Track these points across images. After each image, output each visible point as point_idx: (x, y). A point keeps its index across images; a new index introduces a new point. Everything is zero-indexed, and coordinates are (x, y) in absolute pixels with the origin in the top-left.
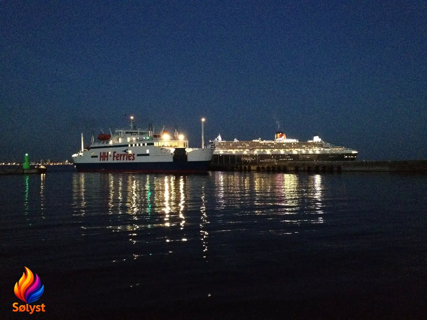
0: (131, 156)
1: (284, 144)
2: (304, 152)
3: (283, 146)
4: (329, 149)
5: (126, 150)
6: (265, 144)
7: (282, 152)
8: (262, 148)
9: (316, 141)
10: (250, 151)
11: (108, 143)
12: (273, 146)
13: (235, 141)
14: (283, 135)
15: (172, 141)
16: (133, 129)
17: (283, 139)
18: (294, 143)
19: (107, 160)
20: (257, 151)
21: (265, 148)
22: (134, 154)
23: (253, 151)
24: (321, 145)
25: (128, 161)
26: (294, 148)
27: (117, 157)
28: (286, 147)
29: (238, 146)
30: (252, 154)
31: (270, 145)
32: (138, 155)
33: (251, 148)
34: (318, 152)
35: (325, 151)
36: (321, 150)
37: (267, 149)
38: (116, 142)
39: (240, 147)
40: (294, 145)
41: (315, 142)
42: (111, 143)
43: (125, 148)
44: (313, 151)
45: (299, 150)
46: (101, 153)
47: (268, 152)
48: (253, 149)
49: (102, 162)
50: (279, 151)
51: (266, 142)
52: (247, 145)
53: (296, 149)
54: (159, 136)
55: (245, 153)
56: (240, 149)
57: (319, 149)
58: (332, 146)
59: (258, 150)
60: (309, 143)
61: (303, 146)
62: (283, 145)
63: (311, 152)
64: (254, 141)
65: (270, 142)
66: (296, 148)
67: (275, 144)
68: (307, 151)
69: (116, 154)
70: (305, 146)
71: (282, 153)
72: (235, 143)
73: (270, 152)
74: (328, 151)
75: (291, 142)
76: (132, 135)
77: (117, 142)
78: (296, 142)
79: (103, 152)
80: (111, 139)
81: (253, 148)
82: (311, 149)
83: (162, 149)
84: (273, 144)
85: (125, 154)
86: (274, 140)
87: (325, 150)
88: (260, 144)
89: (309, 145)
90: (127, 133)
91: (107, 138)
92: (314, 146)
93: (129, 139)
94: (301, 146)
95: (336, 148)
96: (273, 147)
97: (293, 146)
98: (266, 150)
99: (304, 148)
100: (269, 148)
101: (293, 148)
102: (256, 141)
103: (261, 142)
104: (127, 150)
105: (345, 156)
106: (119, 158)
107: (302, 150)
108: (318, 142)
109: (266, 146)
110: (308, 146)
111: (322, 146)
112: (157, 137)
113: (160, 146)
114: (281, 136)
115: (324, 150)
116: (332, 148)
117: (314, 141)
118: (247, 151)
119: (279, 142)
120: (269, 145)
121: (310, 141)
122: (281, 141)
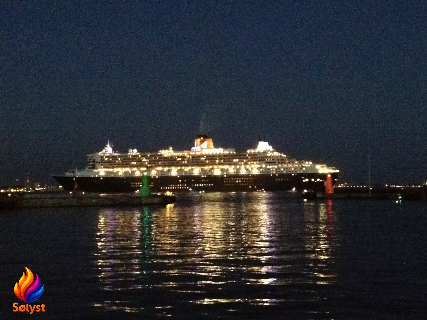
33: (150, 165)
34: (256, 172)
37: (174, 166)
40: (219, 159)
44: (248, 169)
48: (152, 167)
57: (259, 166)
59: (159, 169)
61: (235, 160)
65: (181, 154)
67: (188, 157)
87: (269, 167)
94: (231, 160)
96: (185, 162)
97: (217, 161)
98: (172, 169)
99: (235, 164)
100: (178, 165)
101: (217, 164)
110: (242, 161)
115: (266, 169)
120: (178, 159)
122: (198, 151)
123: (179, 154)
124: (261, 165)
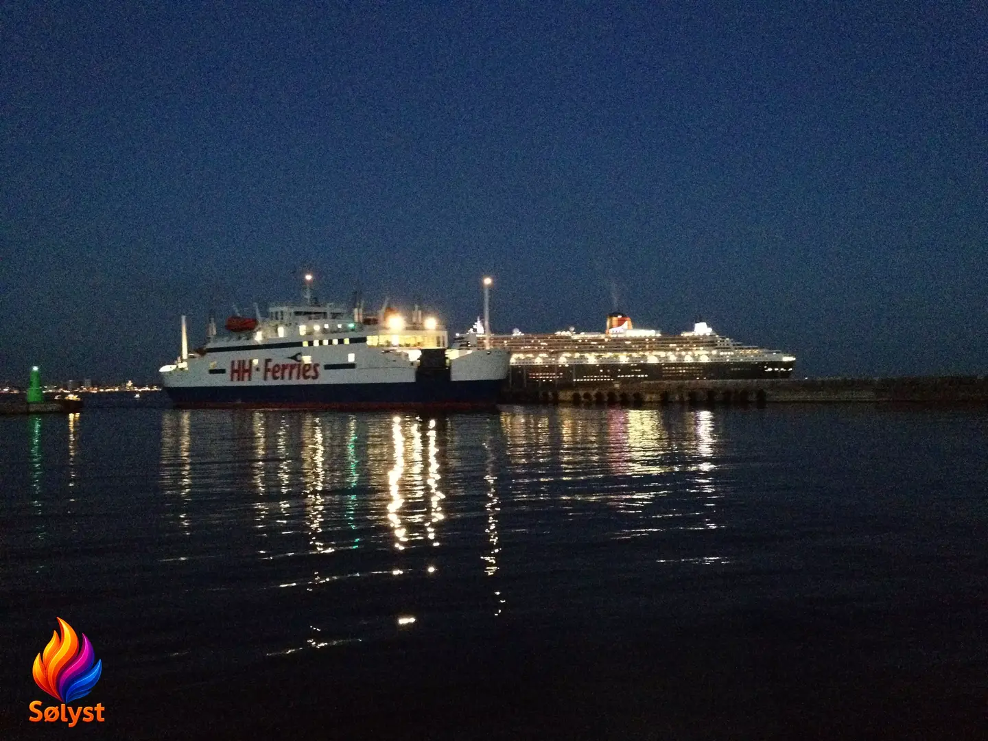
0: (308, 370)
1: (627, 340)
2: (673, 358)
3: (626, 346)
4: (730, 351)
5: (297, 355)
6: (583, 341)
7: (623, 358)
8: (578, 351)
9: (701, 334)
10: (550, 357)
11: (250, 337)
12: (603, 344)
13: (514, 335)
14: (625, 321)
15: (409, 331)
16: (312, 306)
17: (625, 330)
18: (650, 339)
19: (250, 379)
20: (566, 357)
21: (584, 349)
22: (317, 365)
23: (557, 358)
24: (711, 342)
25: (302, 382)
26: (651, 349)
27: (274, 372)
28: (631, 347)
29: (522, 346)
30: (553, 363)
31: (595, 343)
32: (328, 367)
33: (552, 351)
34: (705, 359)
35: (722, 356)
36: (711, 355)
37: (589, 352)
38: (271, 336)
39: (526, 347)
40: (650, 343)
41: (699, 335)
42: (259, 337)
43: (294, 351)
44: (693, 356)
45: (662, 354)
46: (233, 362)
47: (592, 359)
48: (557, 352)
49: (236, 383)
50: (616, 357)
51: (586, 336)
52: (542, 344)
53: (655, 353)
54: (375, 322)
55: (538, 361)
56: (526, 352)
57: (707, 353)
58: (738, 345)
59: (568, 355)
60: (685, 339)
61: (671, 345)
62: (626, 342)
63: (688, 359)
64: (558, 333)
65: (596, 336)
66: (654, 350)
67: (606, 340)
68: (680, 356)
69: (271, 365)
70: (675, 345)
71: (624, 363)
72: (515, 338)
73: (595, 360)
74: (727, 356)
75: (643, 336)
76: (310, 319)
77: (275, 337)
78: (655, 337)
79: (239, 362)
80: (259, 330)
81: (557, 350)
82: (690, 353)
83: (386, 350)
84: (603, 340)
85: (295, 365)
86: (603, 332)
87: (722, 353)
88: (574, 341)
89: (684, 343)
90: (297, 313)
91: (248, 327)
92: (696, 346)
93: (303, 330)
94: (667, 345)
95: (746, 349)
96: (603, 347)
97: (647, 346)
98: (587, 355)
99: (673, 350)
100: (594, 351)
101: (649, 350)
102: (564, 333)
103: (576, 337)
104: (300, 354)
105: (767, 369)
106: (278, 374)
107: (670, 353)
108: (705, 336)
109: (586, 347)
110: (682, 346)
111: (713, 346)
112: (371, 323)
113: (382, 346)
114: (621, 323)
115: (718, 356)
116: (736, 349)
117: (696, 334)
118: (544, 358)
119: (615, 336)
120: (592, 343)
121: (685, 334)
122: (621, 333)
123: (593, 336)
124: (711, 351)
